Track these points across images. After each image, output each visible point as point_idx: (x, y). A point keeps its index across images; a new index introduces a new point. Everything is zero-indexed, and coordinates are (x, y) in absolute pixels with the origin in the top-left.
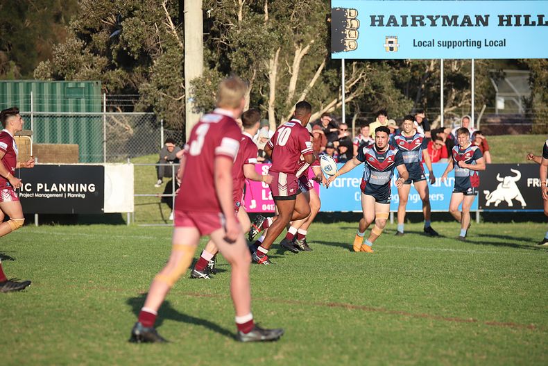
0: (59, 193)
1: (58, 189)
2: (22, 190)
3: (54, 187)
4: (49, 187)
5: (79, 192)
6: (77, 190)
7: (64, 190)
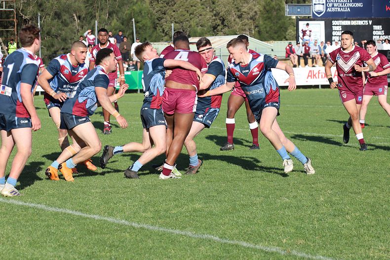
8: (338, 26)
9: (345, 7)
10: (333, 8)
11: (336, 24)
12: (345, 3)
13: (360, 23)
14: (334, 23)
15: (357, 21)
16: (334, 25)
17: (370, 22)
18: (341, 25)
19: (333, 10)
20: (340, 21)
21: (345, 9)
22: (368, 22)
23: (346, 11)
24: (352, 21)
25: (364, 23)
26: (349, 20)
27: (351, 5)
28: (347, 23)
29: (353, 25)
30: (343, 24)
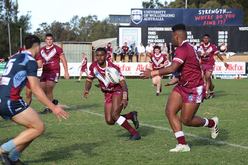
8: (152, 31)
9: (159, 17)
10: (149, 18)
11: (151, 30)
12: (159, 14)
14: (149, 29)
15: (170, 28)
16: (150, 31)
18: (156, 31)
19: (149, 19)
20: (155, 28)
21: (159, 19)
23: (160, 20)
24: (165, 28)
26: (162, 27)
27: (164, 16)
28: (161, 29)
29: (166, 31)
30: (158, 30)
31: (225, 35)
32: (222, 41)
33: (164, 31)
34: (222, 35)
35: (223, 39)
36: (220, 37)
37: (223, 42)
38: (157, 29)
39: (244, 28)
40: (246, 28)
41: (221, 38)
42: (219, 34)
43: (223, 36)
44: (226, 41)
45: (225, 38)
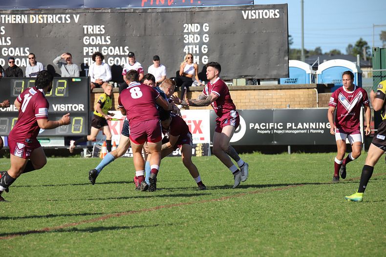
0: (303, 129)
1: (303, 127)
2: (276, 128)
3: (300, 126)
4: (296, 125)
5: (319, 129)
6: (317, 127)
7: (308, 127)
13: (51, 19)
15: (45, 16)
17: (76, 19)
18: (4, 24)
22: (72, 18)
25: (60, 19)
26: (22, 13)
28: (20, 19)
30: (10, 22)
31: (201, 33)
32: (194, 49)
33: (29, 24)
34: (194, 34)
35: (196, 44)
36: (189, 39)
37: (198, 52)
38: (7, 19)
39: (257, 11)
40: (261, 11)
41: (191, 40)
42: (185, 31)
43: (196, 35)
44: (205, 50)
45: (201, 43)
